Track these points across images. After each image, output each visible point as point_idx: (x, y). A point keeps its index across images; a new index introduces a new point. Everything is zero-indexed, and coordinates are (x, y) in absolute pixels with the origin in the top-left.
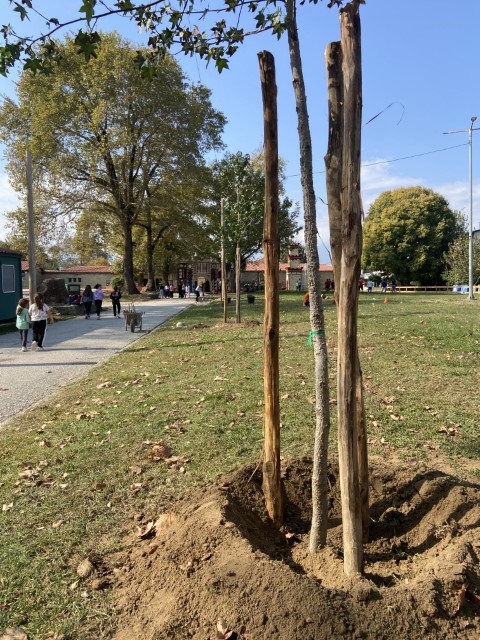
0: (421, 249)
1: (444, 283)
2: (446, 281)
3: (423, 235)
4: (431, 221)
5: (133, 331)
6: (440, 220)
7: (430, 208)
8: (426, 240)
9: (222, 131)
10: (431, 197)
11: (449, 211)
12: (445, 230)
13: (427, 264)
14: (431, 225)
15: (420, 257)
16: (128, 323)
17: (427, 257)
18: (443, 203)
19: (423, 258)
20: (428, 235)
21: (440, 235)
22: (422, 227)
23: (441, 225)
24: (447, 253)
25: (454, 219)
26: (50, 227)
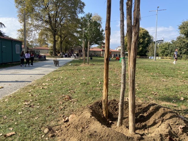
0: (140, 46)
1: (147, 56)
2: (147, 55)
3: (141, 42)
4: (144, 38)
5: (56, 66)
6: (146, 38)
7: (144, 34)
8: (142, 43)
9: (84, 8)
10: (144, 31)
11: (149, 35)
12: (148, 41)
13: (142, 50)
14: (144, 39)
15: (140, 48)
16: (55, 63)
17: (142, 48)
18: (147, 32)
19: (141, 48)
20: (143, 42)
21: (146, 42)
22: (141, 39)
23: (147, 39)
24: (148, 47)
25: (150, 37)
26: (31, 35)
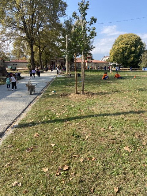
0: (132, 55)
2: (139, 66)
5: (31, 94)
6: (138, 45)
7: (136, 41)
8: (133, 52)
10: (136, 37)
11: (142, 42)
12: (141, 49)
14: (136, 47)
15: (131, 58)
16: (29, 90)
17: (134, 58)
18: (140, 39)
20: (135, 50)
21: (138, 51)
22: (133, 48)
24: (141, 57)
25: (143, 45)
